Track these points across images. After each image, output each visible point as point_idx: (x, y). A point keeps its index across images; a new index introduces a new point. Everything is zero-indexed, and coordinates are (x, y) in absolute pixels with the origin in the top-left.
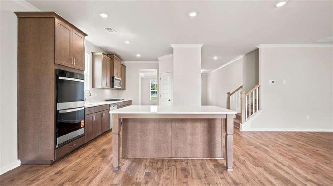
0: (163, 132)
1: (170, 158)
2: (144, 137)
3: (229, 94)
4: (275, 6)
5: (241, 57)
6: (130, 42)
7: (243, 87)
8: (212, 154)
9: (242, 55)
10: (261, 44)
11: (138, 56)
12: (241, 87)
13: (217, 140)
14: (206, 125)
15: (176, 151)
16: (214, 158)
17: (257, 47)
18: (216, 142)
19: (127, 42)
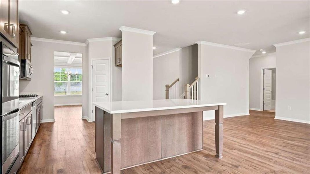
0: (152, 131)
1: (160, 159)
2: (131, 141)
3: (168, 87)
4: (236, 13)
5: (179, 50)
6: (70, 13)
7: (180, 80)
8: (196, 146)
9: (179, 48)
10: (201, 41)
11: (63, 32)
12: (178, 80)
13: (199, 132)
14: (190, 118)
15: (165, 151)
16: (196, 150)
17: (197, 42)
18: (198, 134)
19: (65, 12)
